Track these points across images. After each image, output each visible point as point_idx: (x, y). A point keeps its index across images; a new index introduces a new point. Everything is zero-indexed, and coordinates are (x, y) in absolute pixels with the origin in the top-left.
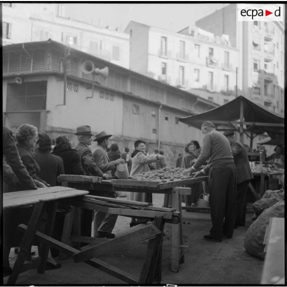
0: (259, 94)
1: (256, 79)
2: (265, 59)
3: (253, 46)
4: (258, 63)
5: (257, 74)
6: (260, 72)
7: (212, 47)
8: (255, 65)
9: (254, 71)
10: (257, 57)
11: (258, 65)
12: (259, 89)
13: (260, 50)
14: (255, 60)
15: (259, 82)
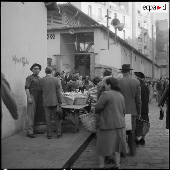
0: (141, 42)
1: (140, 33)
2: (144, 21)
3: (138, 13)
4: (140, 23)
5: (140, 30)
6: (141, 28)
7: (116, 13)
8: (139, 24)
9: (139, 28)
10: (140, 20)
11: (141, 25)
12: (141, 38)
13: (141, 16)
14: (139, 21)
15: (141, 34)
